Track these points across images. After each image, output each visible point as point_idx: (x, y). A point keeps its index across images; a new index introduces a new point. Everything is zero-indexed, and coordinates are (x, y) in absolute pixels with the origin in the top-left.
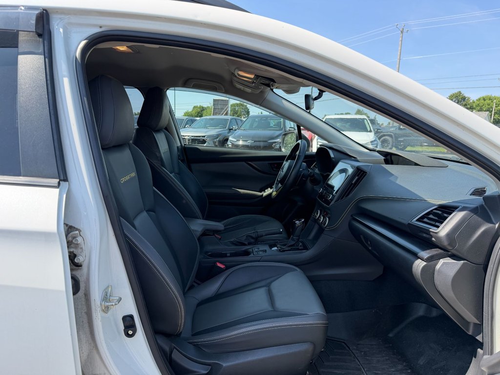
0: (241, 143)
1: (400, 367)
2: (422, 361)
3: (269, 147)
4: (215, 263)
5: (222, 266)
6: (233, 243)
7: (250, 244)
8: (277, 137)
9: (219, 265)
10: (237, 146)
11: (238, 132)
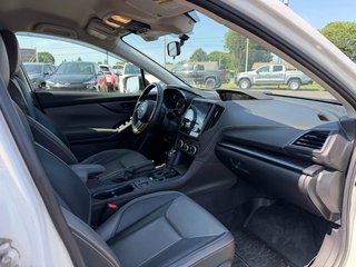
0: (58, 85)
1: (263, 249)
2: (274, 241)
3: (84, 88)
4: (106, 204)
5: (115, 206)
6: (114, 181)
7: (129, 178)
8: (90, 79)
9: (111, 205)
10: (56, 88)
11: (55, 76)
